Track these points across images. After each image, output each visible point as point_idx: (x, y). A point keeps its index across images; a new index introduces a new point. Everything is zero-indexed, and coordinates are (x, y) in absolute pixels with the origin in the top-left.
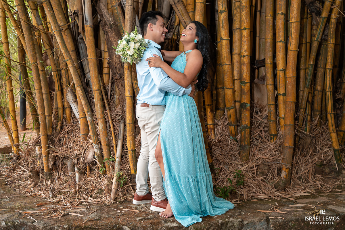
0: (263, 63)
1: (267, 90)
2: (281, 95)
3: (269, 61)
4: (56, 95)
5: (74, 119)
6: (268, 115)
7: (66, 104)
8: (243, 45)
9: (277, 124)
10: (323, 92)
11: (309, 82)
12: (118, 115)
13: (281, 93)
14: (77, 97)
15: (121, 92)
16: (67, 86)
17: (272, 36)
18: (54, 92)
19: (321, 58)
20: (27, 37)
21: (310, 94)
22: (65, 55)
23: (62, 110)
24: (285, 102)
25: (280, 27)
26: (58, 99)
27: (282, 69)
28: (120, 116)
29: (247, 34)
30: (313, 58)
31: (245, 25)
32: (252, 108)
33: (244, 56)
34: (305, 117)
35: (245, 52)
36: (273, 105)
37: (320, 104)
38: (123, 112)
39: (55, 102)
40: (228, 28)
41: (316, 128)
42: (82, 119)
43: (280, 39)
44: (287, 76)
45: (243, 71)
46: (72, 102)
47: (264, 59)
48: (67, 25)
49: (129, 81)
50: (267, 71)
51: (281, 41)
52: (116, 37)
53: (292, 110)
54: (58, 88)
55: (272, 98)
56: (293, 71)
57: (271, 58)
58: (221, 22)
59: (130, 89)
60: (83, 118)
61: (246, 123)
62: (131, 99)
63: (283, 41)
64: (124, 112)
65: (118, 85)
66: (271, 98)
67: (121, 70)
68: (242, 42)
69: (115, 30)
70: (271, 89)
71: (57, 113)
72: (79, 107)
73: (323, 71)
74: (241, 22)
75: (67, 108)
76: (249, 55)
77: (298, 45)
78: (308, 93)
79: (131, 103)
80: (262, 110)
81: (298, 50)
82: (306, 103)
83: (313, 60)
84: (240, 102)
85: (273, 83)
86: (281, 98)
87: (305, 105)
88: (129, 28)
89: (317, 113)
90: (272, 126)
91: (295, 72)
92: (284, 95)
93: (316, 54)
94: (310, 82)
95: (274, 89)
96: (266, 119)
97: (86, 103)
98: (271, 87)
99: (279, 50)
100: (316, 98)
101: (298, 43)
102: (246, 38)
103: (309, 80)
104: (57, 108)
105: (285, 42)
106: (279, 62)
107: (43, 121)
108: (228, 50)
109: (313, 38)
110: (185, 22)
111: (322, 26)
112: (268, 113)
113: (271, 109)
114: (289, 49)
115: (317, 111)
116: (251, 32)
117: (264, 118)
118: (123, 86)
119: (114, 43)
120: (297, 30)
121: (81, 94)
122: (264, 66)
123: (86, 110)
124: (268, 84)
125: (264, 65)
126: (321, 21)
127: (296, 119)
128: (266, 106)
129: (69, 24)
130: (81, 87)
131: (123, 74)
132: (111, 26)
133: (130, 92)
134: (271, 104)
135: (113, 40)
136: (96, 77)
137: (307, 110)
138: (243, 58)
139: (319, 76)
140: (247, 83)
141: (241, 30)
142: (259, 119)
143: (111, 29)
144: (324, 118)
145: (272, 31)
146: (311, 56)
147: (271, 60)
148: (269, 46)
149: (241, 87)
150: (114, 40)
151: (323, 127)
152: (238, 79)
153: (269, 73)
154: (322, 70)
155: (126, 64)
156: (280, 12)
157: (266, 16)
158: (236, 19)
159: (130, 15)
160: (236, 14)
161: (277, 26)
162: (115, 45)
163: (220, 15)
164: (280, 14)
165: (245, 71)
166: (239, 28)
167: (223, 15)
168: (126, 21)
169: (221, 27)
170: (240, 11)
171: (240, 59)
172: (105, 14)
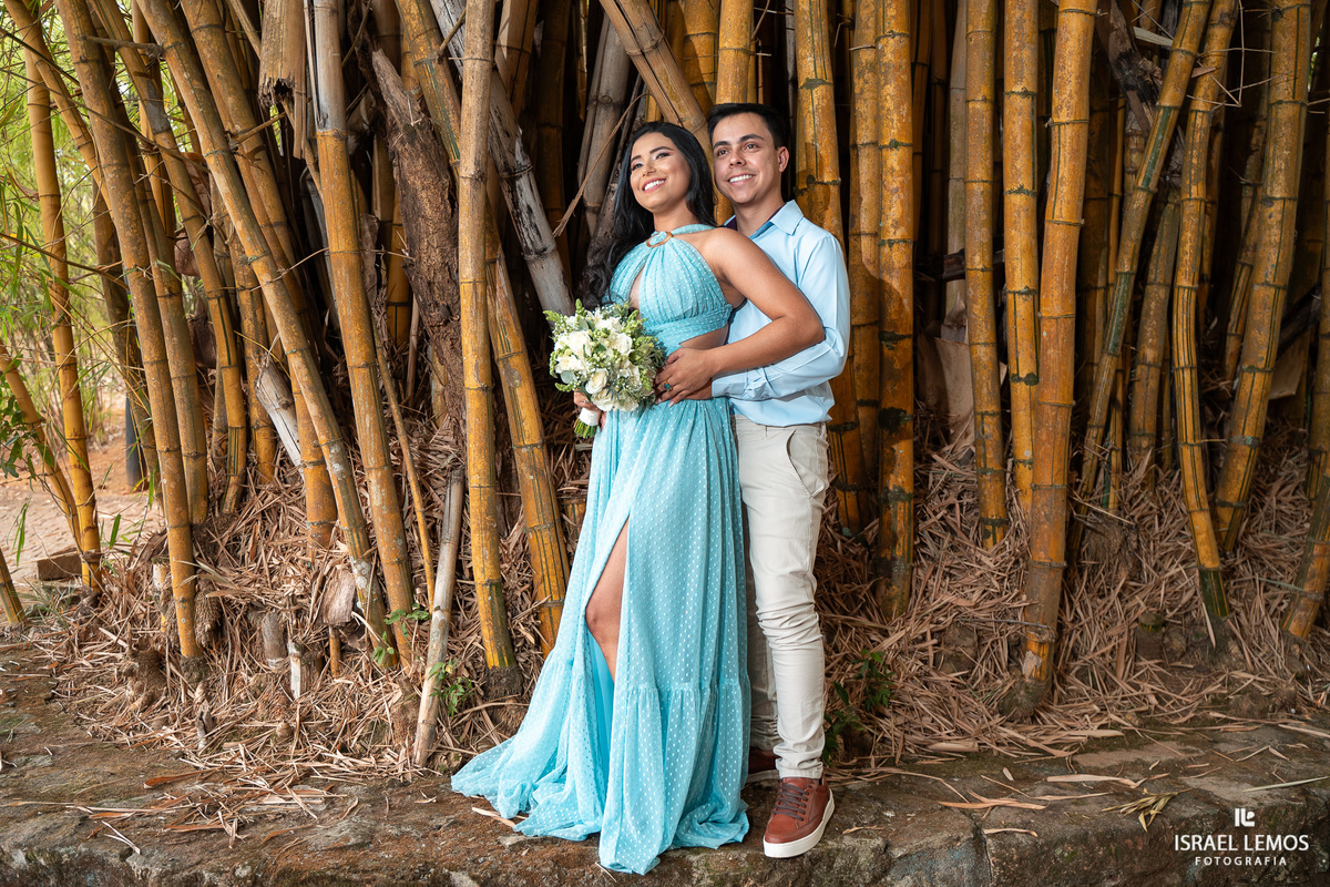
0: (955, 266)
1: (971, 362)
2: (1020, 379)
3: (978, 260)
4: (221, 383)
5: (287, 465)
6: (973, 449)
7: (255, 413)
8: (888, 203)
9: (1008, 483)
10: (1162, 369)
11: (1118, 333)
12: (441, 452)
13: (1023, 374)
14: (294, 389)
15: (451, 372)
16: (258, 351)
17: (990, 172)
18: (213, 372)
19: (1160, 249)
20: (111, 176)
21: (1120, 376)
22: (244, 239)
23: (241, 435)
24: (1035, 407)
25: (1018, 138)
26: (226, 396)
27: (1027, 287)
28: (447, 455)
29: (901, 162)
30: (1130, 251)
31: (895, 131)
32: (918, 426)
33: (891, 243)
34: (1104, 456)
35: (896, 228)
36: (993, 415)
37: (1152, 408)
38: (457, 443)
39: (219, 406)
40: (835, 141)
41: (1139, 493)
42: (310, 467)
43: (1017, 182)
44: (1044, 313)
45: (886, 295)
46: (278, 406)
47: (962, 252)
48: (254, 130)
49: (476, 332)
50: (969, 297)
51: (1020, 190)
52: (429, 174)
53: (1060, 435)
54: (226, 358)
55: (989, 393)
56: (1064, 297)
57: (987, 250)
58: (808, 121)
59: (481, 362)
60: (314, 464)
61: (900, 480)
62: (484, 398)
63: (1030, 189)
64: (463, 442)
65: (440, 347)
66: (985, 390)
67: (449, 294)
68: (885, 193)
69: (424, 147)
70: (985, 359)
71: (223, 447)
72: (299, 425)
73: (1163, 296)
74: (878, 119)
75: (258, 428)
76: (910, 238)
77: (1081, 204)
78: (1113, 372)
79: (485, 410)
80: (952, 431)
81: (1083, 222)
82: (1106, 406)
83: (1130, 256)
84: (874, 404)
85: (992, 339)
86: (1020, 391)
87: (1105, 414)
88: (477, 140)
89: (1145, 443)
90: (991, 489)
91: (1071, 301)
92: (1033, 379)
93: (1140, 237)
94: (1122, 336)
95: (994, 357)
96: (967, 463)
97: (323, 413)
98: (985, 353)
99: (1015, 222)
100: (1138, 388)
101: (1082, 198)
102: (900, 179)
103: (1117, 326)
104: (225, 429)
105: (1034, 194)
106: (1015, 263)
107: (172, 477)
108: (836, 221)
109: (1130, 179)
111: (1160, 137)
112: (974, 444)
113: (986, 429)
114: (1048, 216)
115: (1144, 435)
116: (914, 154)
117: (959, 461)
118: (457, 349)
119: (424, 195)
120: (1078, 151)
121: (305, 379)
122: (962, 276)
123: (322, 439)
124: (974, 341)
125: (961, 271)
126: (1159, 121)
127: (1076, 464)
128: (966, 419)
129: (265, 124)
130: (303, 357)
131: (457, 306)
132: (411, 133)
133: (482, 371)
134: (987, 413)
135: (418, 183)
136: (360, 320)
137: (1111, 433)
138: (886, 250)
139: (1152, 313)
140: (902, 337)
141: (881, 149)
142: (945, 464)
143: (412, 144)
144: (1166, 460)
145: (989, 155)
146: (1122, 242)
147: (987, 258)
148: (980, 207)
149: (881, 353)
150: (422, 183)
151: (1161, 491)
152: (871, 324)
153: (980, 301)
154: (1162, 293)
155: (468, 271)
156: (1018, 89)
157: (968, 102)
158: (861, 110)
159: (480, 96)
160: (862, 92)
161: (1005, 136)
162: (428, 202)
163: (804, 93)
164: (1019, 94)
165: (894, 296)
166: (875, 144)
167: (815, 95)
168: (464, 115)
169: (809, 139)
170: (878, 83)
171: (878, 253)
172: (392, 91)
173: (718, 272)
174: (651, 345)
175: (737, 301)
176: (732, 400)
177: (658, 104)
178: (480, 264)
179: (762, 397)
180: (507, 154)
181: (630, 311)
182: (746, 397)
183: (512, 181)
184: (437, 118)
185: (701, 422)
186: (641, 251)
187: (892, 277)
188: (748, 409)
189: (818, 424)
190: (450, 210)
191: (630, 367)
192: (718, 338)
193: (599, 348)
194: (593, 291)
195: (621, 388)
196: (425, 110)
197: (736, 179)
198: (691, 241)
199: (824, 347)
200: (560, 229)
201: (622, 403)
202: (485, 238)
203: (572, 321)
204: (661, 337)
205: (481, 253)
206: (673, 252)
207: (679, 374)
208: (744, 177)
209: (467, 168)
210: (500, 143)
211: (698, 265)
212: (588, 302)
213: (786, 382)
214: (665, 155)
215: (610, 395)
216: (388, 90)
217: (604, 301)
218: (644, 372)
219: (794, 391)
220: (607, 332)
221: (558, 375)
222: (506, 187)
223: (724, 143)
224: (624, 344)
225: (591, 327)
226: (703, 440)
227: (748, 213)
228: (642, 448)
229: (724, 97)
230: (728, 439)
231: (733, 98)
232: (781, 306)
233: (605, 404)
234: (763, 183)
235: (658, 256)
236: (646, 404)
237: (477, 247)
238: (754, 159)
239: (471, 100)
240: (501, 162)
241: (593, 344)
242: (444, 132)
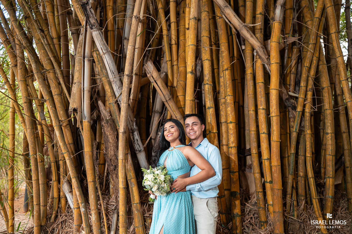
0: (248, 152)
1: (254, 178)
2: (267, 182)
3: (254, 151)
4: (53, 185)
5: (69, 208)
6: (256, 201)
7: (62, 194)
8: (230, 137)
9: (267, 211)
10: (305, 178)
11: (292, 169)
12: (112, 205)
13: (268, 181)
14: (73, 187)
15: (115, 183)
16: (64, 177)
17: (256, 128)
18: (51, 182)
19: (301, 146)
20: (29, 131)
21: (294, 180)
22: (62, 148)
23: (57, 200)
24: (272, 190)
25: (262, 120)
26: (54, 189)
27: (267, 158)
28: (113, 206)
29: (233, 127)
30: (293, 147)
31: (231, 119)
32: (241, 195)
33: (231, 147)
34: (292, 202)
35: (232, 143)
36: (261, 192)
37: (304, 188)
38: (116, 202)
39: (52, 191)
40: (216, 122)
41: (303, 212)
42: (76, 209)
43: (263, 131)
44: (273, 164)
45: (231, 161)
46: (68, 192)
47: (250, 149)
48: (67, 120)
49: (122, 173)
50: (252, 160)
51: (264, 133)
52: (111, 131)
53: (279, 197)
54: (55, 179)
55: (259, 186)
56: (277, 160)
57: (256, 148)
58: (209, 117)
59: (124, 181)
60: (77, 208)
61: (237, 211)
62: (124, 191)
63: (266, 132)
64: (118, 202)
65: (113, 176)
66: (258, 185)
67: (116, 162)
68: (229, 135)
69: (110, 125)
70: (258, 177)
71: (52, 203)
72: (74, 197)
73: (303, 159)
74: (226, 116)
75: (62, 198)
76: (236, 146)
77: (280, 136)
78: (292, 179)
79: (124, 194)
80: (250, 197)
81: (280, 141)
82: (291, 189)
83: (293, 149)
84: (229, 190)
85: (259, 172)
86: (268, 186)
87: (291, 191)
88: (124, 123)
89: (303, 198)
90: (262, 213)
91: (279, 161)
92: (271, 182)
93: (296, 144)
94: (293, 170)
95: (260, 176)
96: (255, 205)
97: (80, 194)
98: (258, 176)
99: (263, 141)
100: (299, 183)
101: (280, 135)
102: (233, 131)
103: (292, 167)
104: (53, 198)
105: (267, 134)
106: (264, 151)
107: (37, 212)
108: (217, 142)
109: (291, 129)
110: (176, 117)
111: (298, 119)
112: (257, 200)
113: (259, 196)
114: (271, 140)
115: (302, 196)
116: (236, 124)
117: (253, 205)
118: (117, 177)
119: (110, 137)
120: (278, 123)
121: (76, 185)
123: (80, 201)
124: (255, 172)
125: (250, 154)
126: (297, 114)
127: (285, 205)
128: (254, 193)
129: (70, 118)
130: (76, 179)
131: (118, 165)
132: (107, 121)
133: (124, 183)
134: (259, 192)
135: (109, 134)
136: (92, 169)
137: (293, 196)
138: (230, 149)
139: (301, 163)
140: (236, 172)
141: (227, 123)
142: (249, 206)
143: (107, 124)
144: (309, 203)
145: (255, 124)
146: (291, 145)
147: (256, 150)
148: (254, 137)
149: (230, 176)
151: (309, 211)
152: (227, 168)
153: (255, 162)
154: (303, 158)
155: (121, 156)
156: (261, 108)
157: (249, 111)
158: (222, 114)
159: (125, 112)
160: (222, 109)
161: (259, 119)
162: (111, 139)
163: (207, 110)
164: (262, 109)
165: (233, 161)
166: (226, 122)
167: (210, 111)
168: (121, 117)
169: (209, 122)
170: (226, 107)
171: (228, 150)
172: (103, 110)
173: (187, 158)
174: (170, 178)
175: (192, 165)
176: (191, 192)
177: (170, 113)
178: (124, 155)
179: (199, 191)
180: (132, 126)
181: (164, 168)
182: (195, 191)
183: (133, 133)
184: (114, 117)
185: (183, 198)
186: (167, 152)
187: (232, 156)
188: (196, 194)
189: (215, 198)
190: (116, 140)
191: (164, 184)
192: (187, 175)
193: (156, 179)
194: (154, 163)
195: (162, 190)
196: (111, 115)
197: (191, 133)
198: (180, 149)
199: (216, 177)
200: (145, 145)
201: (162, 193)
202: (125, 148)
203: (149, 171)
204: (172, 175)
205: (124, 152)
206: (175, 153)
207: (177, 185)
208: (193, 133)
209: (121, 130)
210: (130, 123)
211: (182, 156)
212: (153, 166)
213: (206, 187)
214: (173, 127)
215: (159, 191)
216: (102, 110)
217: (157, 165)
218: (168, 185)
219: (208, 189)
220: (158, 175)
221: (145, 186)
222: (131, 134)
223: (188, 124)
224: (162, 178)
225: (153, 173)
226: (184, 203)
227: (194, 142)
228: (167, 205)
229: (187, 112)
230: (190, 202)
231: (190, 112)
232: (204, 167)
233: (157, 194)
234: (198, 134)
235: (171, 153)
236: (168, 193)
237: (123, 150)
238: (196, 128)
239: (123, 113)
240: (130, 128)
241: (154, 178)
242: (116, 121)
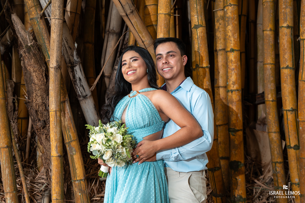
0: (261, 99)
1: (269, 140)
2: (291, 147)
3: (270, 97)
6: (272, 177)
8: (230, 74)
12: (40, 183)
13: (292, 145)
15: (45, 148)
17: (274, 60)
24: (299, 160)
25: (286, 46)
27: (292, 108)
28: (43, 184)
29: (235, 58)
31: (232, 45)
32: (248, 167)
33: (232, 91)
35: (234, 85)
36: (280, 163)
38: (47, 179)
40: (207, 50)
43: (286, 64)
44: (300, 119)
45: (231, 113)
47: (263, 93)
49: (56, 132)
50: (267, 111)
51: (287, 67)
52: (36, 66)
55: (278, 153)
57: (274, 92)
58: (195, 42)
59: (58, 145)
61: (240, 192)
62: (59, 160)
63: (291, 67)
64: (50, 179)
65: (40, 138)
66: (276, 152)
67: (45, 116)
68: (229, 70)
69: (34, 55)
70: (275, 139)
74: (225, 40)
76: (240, 89)
79: (60, 165)
80: (263, 170)
84: (227, 158)
85: (278, 130)
86: (292, 153)
88: (57, 52)
92: (297, 147)
95: (279, 138)
96: (270, 184)
98: (275, 136)
99: (285, 81)
102: (235, 64)
105: (293, 69)
106: (286, 98)
108: (208, 83)
110: (143, 42)
112: (273, 175)
113: (277, 169)
114: (300, 78)
116: (241, 53)
117: (266, 183)
118: (48, 139)
119: (34, 74)
122: (264, 103)
124: (270, 131)
125: (263, 101)
128: (269, 164)
131: (48, 120)
132: (29, 49)
133: (59, 149)
134: (277, 162)
135: (32, 69)
138: (230, 94)
140: (238, 131)
141: (227, 52)
142: (260, 185)
143: (29, 53)
145: (273, 53)
147: (274, 96)
148: (270, 75)
149: (229, 137)
150: (33, 69)
152: (225, 124)
153: (272, 114)
155: (53, 106)
156: (285, 25)
157: (263, 31)
158: (218, 36)
159: (58, 34)
160: (219, 28)
161: (280, 45)
162: (36, 77)
163: (194, 31)
164: (285, 27)
165: (234, 113)
166: (224, 49)
167: (198, 31)
168: (51, 41)
169: (196, 49)
170: (225, 25)
171: (227, 95)
172: (20, 30)
173: (158, 108)
174: (130, 138)
175: (166, 120)
176: (165, 161)
177: (134, 36)
178: (58, 103)
179: (177, 160)
180: (70, 57)
181: (122, 124)
182: (171, 160)
183: (72, 67)
184: (40, 42)
185: (152, 171)
186: (126, 99)
187: (232, 105)
188: (171, 165)
190: (45, 80)
191: (122, 148)
192: (159, 135)
193: (108, 140)
194: (106, 116)
195: (118, 157)
196: (35, 38)
197: (165, 69)
198: (147, 95)
199: (203, 139)
200: (93, 88)
201: (118, 163)
202: (60, 93)
203: (97, 129)
205: (59, 99)
206: (139, 100)
207: (142, 151)
208: (169, 68)
209: (53, 63)
210: (67, 52)
211: (150, 105)
212: (104, 121)
213: (188, 154)
214: (136, 60)
215: (113, 160)
216: (19, 31)
217: (111, 120)
218: (128, 150)
219: (191, 157)
220: (112, 134)
221: (91, 152)
222: (70, 70)
223: (160, 54)
224: (119, 138)
225: (105, 131)
226: (153, 179)
227: (170, 82)
228: (127, 183)
229: (161, 35)
230: (163, 178)
231: (164, 34)
232: (185, 122)
233: (111, 164)
234: (176, 71)
235: (133, 102)
236: (128, 163)
237: (57, 96)
238: (172, 61)
239: (54, 35)
240: (67, 60)
241: (106, 139)
242: (43, 48)
